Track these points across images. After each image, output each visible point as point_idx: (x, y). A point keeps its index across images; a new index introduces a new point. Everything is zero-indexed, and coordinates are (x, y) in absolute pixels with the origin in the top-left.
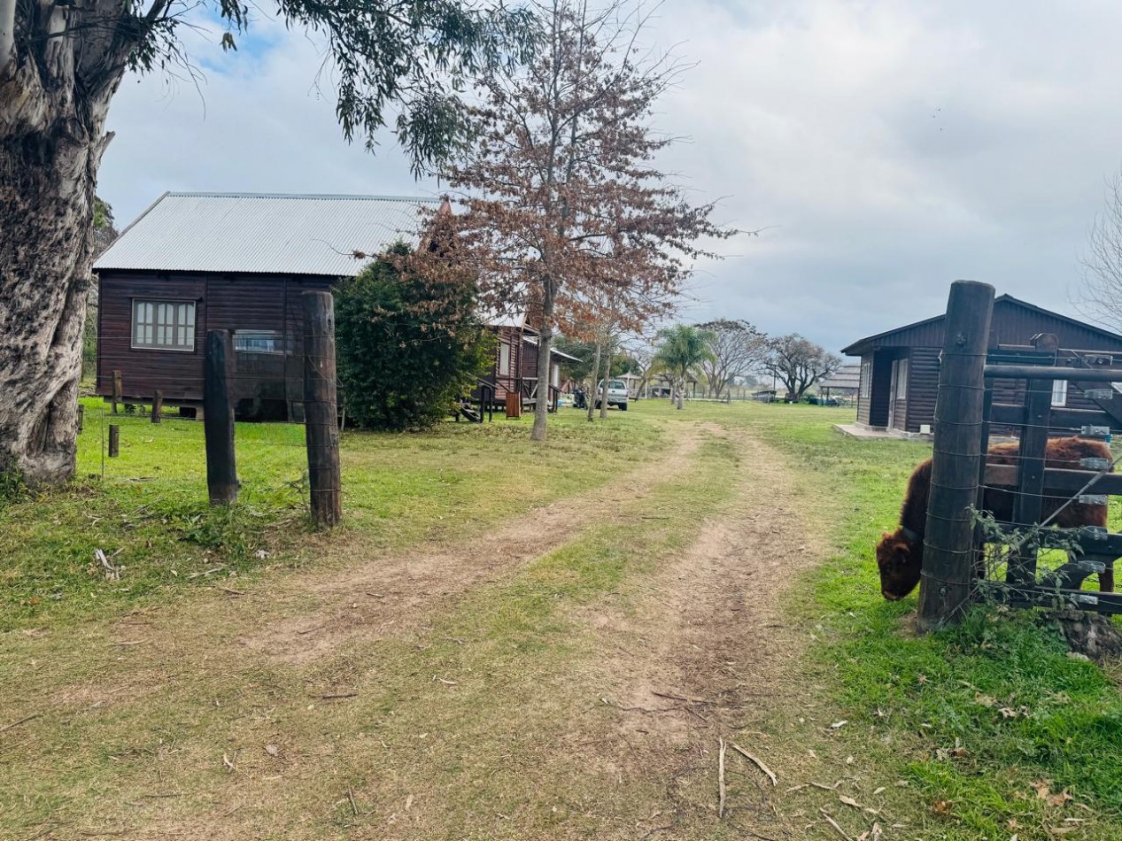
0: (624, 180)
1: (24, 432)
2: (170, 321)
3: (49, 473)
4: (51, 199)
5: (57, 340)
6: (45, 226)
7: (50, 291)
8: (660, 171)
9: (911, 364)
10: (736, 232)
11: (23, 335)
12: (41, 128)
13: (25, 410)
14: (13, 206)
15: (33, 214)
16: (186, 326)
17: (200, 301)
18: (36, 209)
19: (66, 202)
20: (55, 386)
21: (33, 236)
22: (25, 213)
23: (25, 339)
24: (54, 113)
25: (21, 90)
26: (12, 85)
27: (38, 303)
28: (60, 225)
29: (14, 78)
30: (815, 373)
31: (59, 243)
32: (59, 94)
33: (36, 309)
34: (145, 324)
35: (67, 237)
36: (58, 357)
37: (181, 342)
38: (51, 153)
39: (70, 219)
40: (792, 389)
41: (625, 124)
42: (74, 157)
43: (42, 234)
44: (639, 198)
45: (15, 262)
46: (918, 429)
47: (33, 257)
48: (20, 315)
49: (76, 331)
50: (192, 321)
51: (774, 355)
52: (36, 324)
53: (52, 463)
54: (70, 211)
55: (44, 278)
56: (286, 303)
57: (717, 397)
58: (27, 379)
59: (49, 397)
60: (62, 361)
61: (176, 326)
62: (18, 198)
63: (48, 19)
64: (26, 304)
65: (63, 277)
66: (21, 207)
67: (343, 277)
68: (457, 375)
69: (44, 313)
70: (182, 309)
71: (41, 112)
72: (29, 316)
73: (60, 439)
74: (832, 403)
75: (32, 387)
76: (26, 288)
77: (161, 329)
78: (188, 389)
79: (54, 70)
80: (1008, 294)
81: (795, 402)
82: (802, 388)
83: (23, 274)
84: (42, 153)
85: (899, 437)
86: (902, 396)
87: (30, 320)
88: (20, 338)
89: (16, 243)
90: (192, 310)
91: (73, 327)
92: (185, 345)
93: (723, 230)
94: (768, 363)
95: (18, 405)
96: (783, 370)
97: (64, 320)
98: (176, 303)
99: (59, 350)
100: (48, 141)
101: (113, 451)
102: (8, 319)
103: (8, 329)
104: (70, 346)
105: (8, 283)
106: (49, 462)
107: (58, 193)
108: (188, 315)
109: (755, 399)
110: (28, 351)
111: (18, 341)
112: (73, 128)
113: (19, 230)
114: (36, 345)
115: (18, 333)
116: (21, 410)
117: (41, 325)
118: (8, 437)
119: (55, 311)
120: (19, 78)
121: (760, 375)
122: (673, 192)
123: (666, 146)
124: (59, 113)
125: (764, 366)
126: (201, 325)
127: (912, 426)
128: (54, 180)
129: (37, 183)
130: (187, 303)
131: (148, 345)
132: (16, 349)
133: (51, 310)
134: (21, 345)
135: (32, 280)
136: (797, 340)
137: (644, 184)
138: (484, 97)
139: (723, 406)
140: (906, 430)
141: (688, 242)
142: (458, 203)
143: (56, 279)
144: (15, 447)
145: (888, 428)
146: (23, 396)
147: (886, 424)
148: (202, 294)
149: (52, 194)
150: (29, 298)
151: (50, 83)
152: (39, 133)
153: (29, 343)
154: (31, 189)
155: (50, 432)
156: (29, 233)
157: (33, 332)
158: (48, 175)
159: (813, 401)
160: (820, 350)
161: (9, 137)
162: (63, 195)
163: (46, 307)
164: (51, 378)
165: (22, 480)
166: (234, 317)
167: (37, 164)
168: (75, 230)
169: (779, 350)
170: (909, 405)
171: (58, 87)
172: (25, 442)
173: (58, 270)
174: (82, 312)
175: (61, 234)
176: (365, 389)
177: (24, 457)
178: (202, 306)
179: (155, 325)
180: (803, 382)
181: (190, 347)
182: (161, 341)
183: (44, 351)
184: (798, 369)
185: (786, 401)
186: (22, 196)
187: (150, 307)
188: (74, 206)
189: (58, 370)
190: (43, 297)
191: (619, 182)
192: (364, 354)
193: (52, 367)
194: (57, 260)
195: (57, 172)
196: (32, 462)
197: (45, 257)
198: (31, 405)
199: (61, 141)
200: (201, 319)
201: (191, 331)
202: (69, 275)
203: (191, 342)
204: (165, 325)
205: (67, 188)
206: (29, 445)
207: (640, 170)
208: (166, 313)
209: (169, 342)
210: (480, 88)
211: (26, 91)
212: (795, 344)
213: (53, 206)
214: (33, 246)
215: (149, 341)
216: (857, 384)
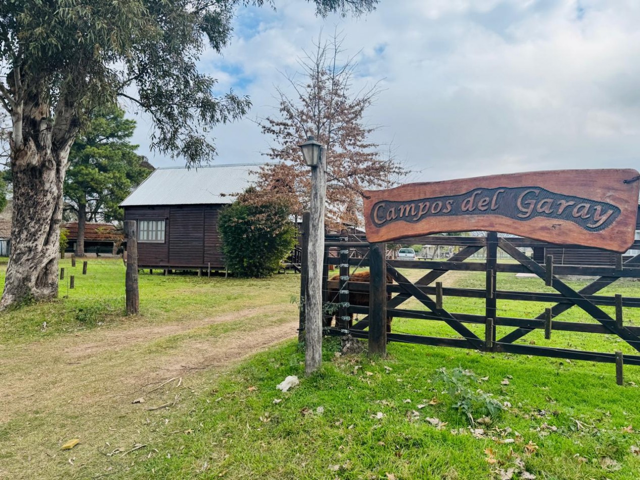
0: (357, 149)
1: (33, 279)
2: (154, 229)
3: (44, 295)
4: (41, 190)
5: (47, 242)
6: (40, 201)
7: (42, 225)
10: (410, 172)
11: (32, 241)
12: (37, 165)
13: (33, 270)
14: (28, 193)
15: (35, 196)
16: (161, 231)
17: (167, 219)
18: (36, 195)
19: (47, 191)
20: (46, 261)
21: (36, 204)
22: (33, 196)
23: (33, 243)
24: (42, 159)
25: (27, 153)
26: (23, 152)
27: (37, 230)
28: (45, 200)
29: (24, 149)
31: (45, 206)
32: (44, 152)
33: (36, 232)
34: (144, 231)
35: (48, 204)
36: (47, 249)
37: (159, 238)
38: (41, 174)
39: (49, 197)
41: (352, 123)
42: (49, 174)
43: (38, 203)
45: (29, 214)
47: (35, 212)
48: (30, 234)
49: (55, 239)
50: (164, 229)
52: (36, 237)
53: (46, 291)
54: (49, 194)
55: (39, 220)
56: (204, 218)
58: (33, 258)
59: (43, 265)
60: (48, 251)
61: (157, 231)
62: (30, 191)
63: (39, 126)
64: (33, 230)
65: (47, 219)
66: (31, 194)
67: (224, 204)
68: (277, 249)
69: (40, 233)
70: (159, 223)
71: (36, 159)
72: (34, 234)
73: (50, 282)
75: (35, 261)
76: (33, 224)
77: (150, 233)
78: (162, 261)
79: (42, 144)
83: (32, 219)
84: (37, 174)
87: (35, 236)
88: (31, 243)
89: (30, 207)
90: (164, 223)
91: (54, 238)
92: (161, 240)
95: (31, 268)
97: (49, 234)
98: (157, 220)
99: (48, 247)
100: (40, 169)
101: (72, 286)
102: (27, 236)
103: (27, 239)
104: (52, 245)
105: (27, 223)
106: (45, 291)
107: (44, 188)
108: (162, 225)
110: (34, 248)
111: (30, 244)
112: (49, 164)
113: (31, 202)
114: (37, 245)
115: (30, 241)
116: (32, 270)
117: (38, 237)
118: (27, 281)
119: (44, 232)
120: (26, 149)
123: (372, 131)
124: (44, 159)
126: (167, 230)
128: (43, 184)
129: (36, 185)
130: (161, 220)
131: (145, 240)
132: (29, 247)
133: (42, 232)
134: (31, 245)
135: (35, 221)
137: (366, 151)
138: (285, 116)
143: (44, 220)
144: (30, 285)
146: (32, 265)
148: (168, 216)
149: (42, 188)
150: (34, 228)
151: (40, 148)
152: (36, 167)
153: (34, 245)
154: (34, 187)
155: (46, 279)
156: (34, 204)
157: (35, 240)
158: (40, 182)
161: (24, 170)
162: (46, 188)
163: (40, 231)
164: (44, 258)
165: (33, 298)
166: (182, 226)
167: (36, 178)
168: (51, 201)
171: (44, 149)
172: (34, 283)
173: (45, 217)
174: (58, 231)
175: (45, 203)
176: (233, 258)
177: (35, 288)
178: (168, 221)
179: (148, 231)
181: (162, 241)
182: (150, 238)
183: (40, 248)
186: (31, 190)
187: (146, 223)
188: (50, 193)
189: (47, 255)
190: (39, 227)
192: (233, 241)
193: (45, 254)
194: (44, 213)
195: (43, 181)
196: (38, 291)
197: (39, 212)
198: (36, 268)
199: (44, 169)
200: (168, 227)
201: (163, 233)
202: (50, 218)
203: (163, 238)
204: (152, 231)
205: (47, 186)
206: (36, 284)
207: (364, 144)
208: (152, 225)
209: (154, 239)
210: (282, 112)
211: (29, 153)
213: (42, 193)
214: (36, 208)
215: (145, 238)
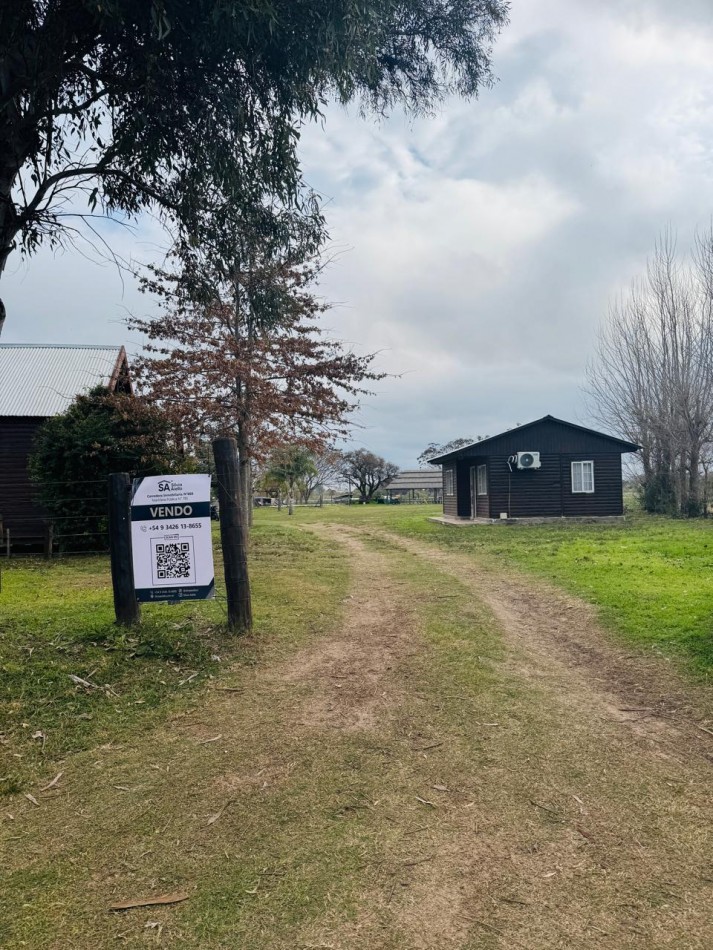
0: (295, 334)
8: (319, 327)
9: (488, 469)
10: (385, 375)
30: (380, 478)
40: (363, 492)
41: (295, 293)
44: (307, 348)
46: (499, 517)
51: (348, 466)
57: (306, 503)
74: (396, 502)
80: (552, 415)
81: (367, 503)
82: (371, 492)
85: (485, 523)
86: (483, 493)
93: (376, 374)
94: (345, 473)
96: (356, 477)
109: (337, 502)
121: (337, 484)
122: (337, 344)
123: (329, 309)
125: (341, 475)
127: (494, 514)
136: (365, 453)
139: (317, 509)
140: (491, 517)
141: (353, 384)
142: (159, 352)
145: (472, 518)
147: (470, 515)
159: (381, 502)
160: (382, 461)
169: (352, 462)
170: (490, 499)
180: (371, 486)
184: (367, 477)
185: (361, 502)
191: (290, 336)
207: (306, 327)
212: (363, 456)
216: (441, 485)
